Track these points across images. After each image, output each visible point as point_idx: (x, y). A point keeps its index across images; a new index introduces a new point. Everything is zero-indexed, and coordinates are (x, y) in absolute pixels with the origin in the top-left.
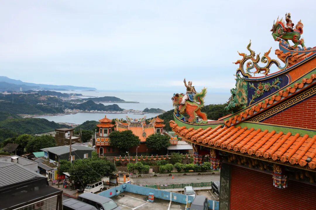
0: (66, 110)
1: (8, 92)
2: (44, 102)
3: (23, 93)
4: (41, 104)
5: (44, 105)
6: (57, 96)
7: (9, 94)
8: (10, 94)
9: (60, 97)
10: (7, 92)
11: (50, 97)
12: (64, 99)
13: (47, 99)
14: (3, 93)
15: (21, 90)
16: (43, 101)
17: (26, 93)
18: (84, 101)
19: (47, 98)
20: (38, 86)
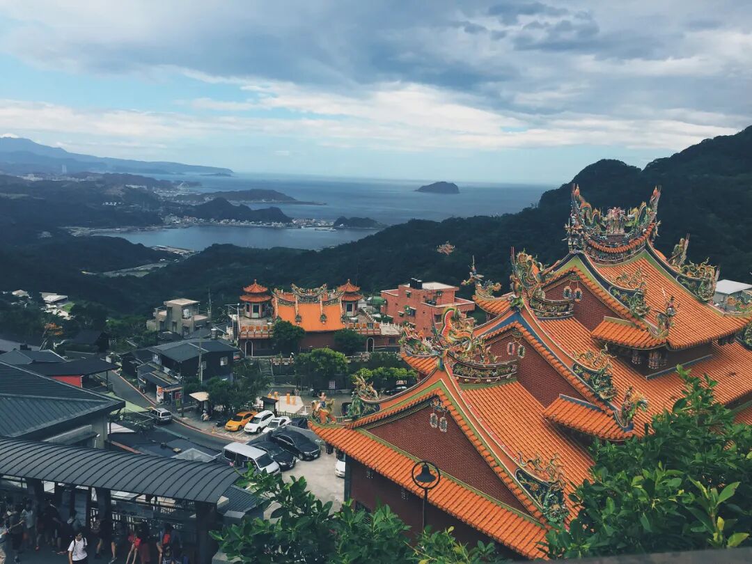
0: (167, 219)
1: (36, 174)
2: (117, 198)
3: (69, 179)
4: (111, 204)
5: (119, 208)
6: (145, 187)
7: (40, 181)
8: (41, 179)
9: (154, 188)
10: (33, 175)
11: (130, 188)
12: (163, 194)
13: (123, 193)
14: (25, 178)
15: (64, 170)
16: (115, 196)
17: (76, 178)
18: (207, 199)
19: (122, 190)
20: (102, 163)
